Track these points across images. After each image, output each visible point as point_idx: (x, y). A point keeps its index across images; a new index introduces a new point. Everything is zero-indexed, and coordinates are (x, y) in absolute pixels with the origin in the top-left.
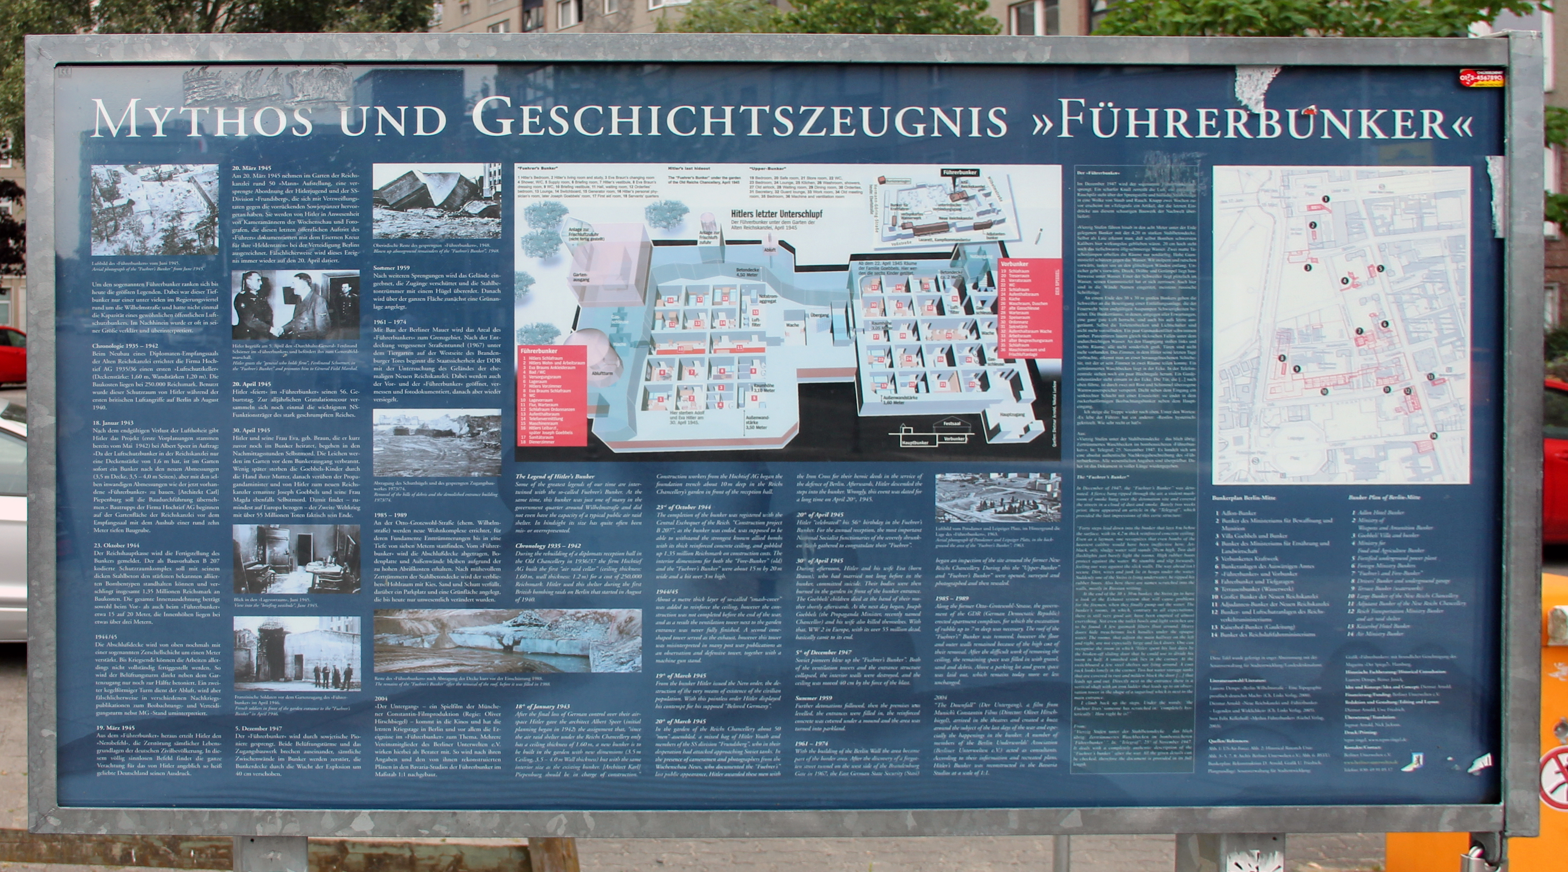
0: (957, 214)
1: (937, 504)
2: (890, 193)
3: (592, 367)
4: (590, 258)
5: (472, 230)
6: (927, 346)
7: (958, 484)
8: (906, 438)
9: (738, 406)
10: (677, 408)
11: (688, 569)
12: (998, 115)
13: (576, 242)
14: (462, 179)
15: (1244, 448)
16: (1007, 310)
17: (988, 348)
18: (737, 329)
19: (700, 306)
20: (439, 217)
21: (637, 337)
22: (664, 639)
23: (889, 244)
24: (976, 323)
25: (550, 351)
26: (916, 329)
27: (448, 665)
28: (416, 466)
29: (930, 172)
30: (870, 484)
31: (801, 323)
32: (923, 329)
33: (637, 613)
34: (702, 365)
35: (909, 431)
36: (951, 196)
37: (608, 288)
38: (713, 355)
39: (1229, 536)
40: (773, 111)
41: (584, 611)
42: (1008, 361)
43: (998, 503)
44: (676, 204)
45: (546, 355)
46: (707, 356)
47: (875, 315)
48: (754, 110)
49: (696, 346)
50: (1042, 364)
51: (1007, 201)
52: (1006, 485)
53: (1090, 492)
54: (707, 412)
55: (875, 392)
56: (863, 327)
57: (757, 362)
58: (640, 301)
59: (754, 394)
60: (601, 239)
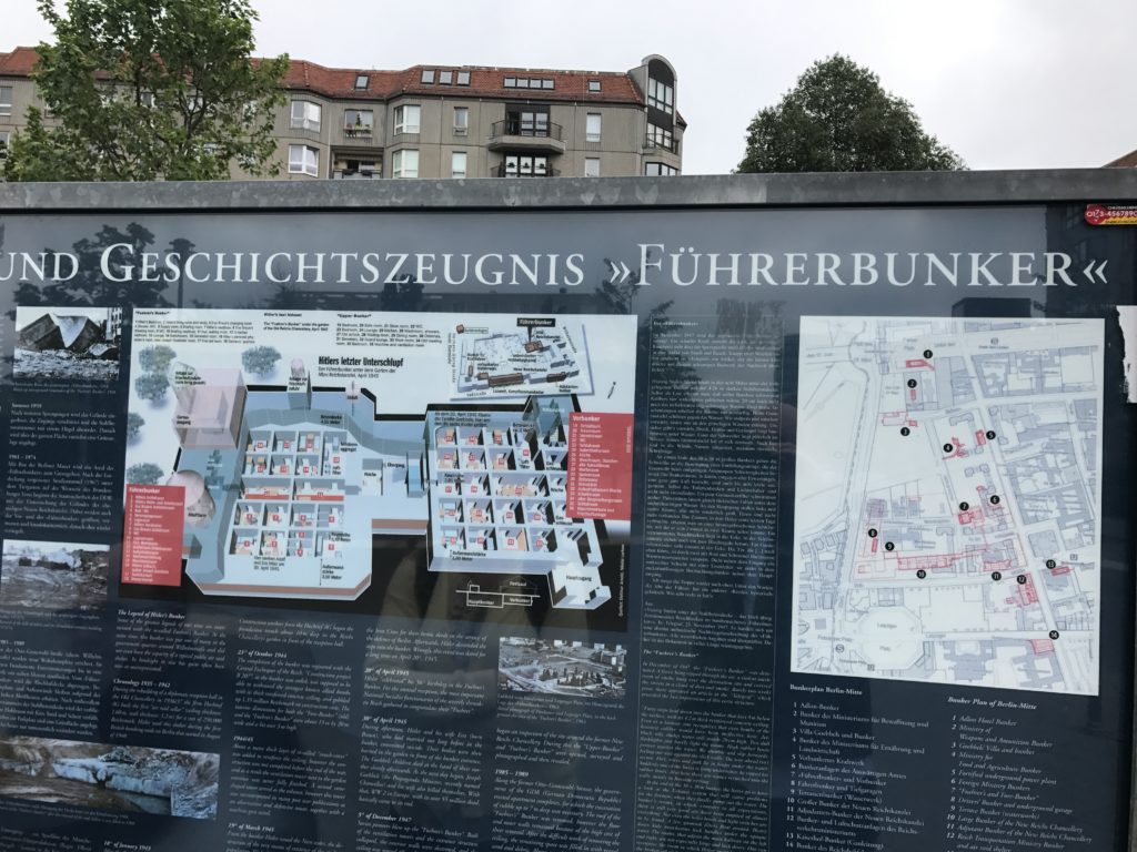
0: (531, 365)
1: (500, 669)
2: (468, 342)
3: (188, 509)
4: (192, 402)
5: (95, 371)
6: (497, 500)
7: (522, 649)
8: (473, 597)
9: (316, 554)
10: (261, 553)
11: (263, 717)
12: (576, 262)
13: (181, 385)
14: (89, 322)
15: (826, 632)
16: (577, 467)
17: (557, 506)
18: (318, 477)
19: (286, 451)
20: (68, 358)
21: (229, 481)
22: (238, 787)
23: (464, 395)
24: (545, 479)
25: (153, 491)
26: (486, 484)
27: (49, 795)
28: (35, 597)
29: (505, 322)
30: (435, 643)
31: (378, 473)
32: (494, 482)
33: (216, 757)
34: (285, 511)
35: (475, 589)
36: (527, 346)
37: (205, 431)
38: (296, 502)
39: (808, 732)
40: (360, 257)
41: (169, 752)
42: (576, 520)
43: (561, 673)
44: (270, 349)
45: (151, 494)
46: (290, 502)
47: (447, 466)
48: (344, 257)
49: (281, 492)
50: (611, 525)
51: (581, 353)
52: (569, 654)
53: (656, 668)
54: (287, 558)
55: (445, 546)
56: (436, 479)
57: (335, 510)
58: (233, 444)
59: (331, 542)
60: (203, 383)
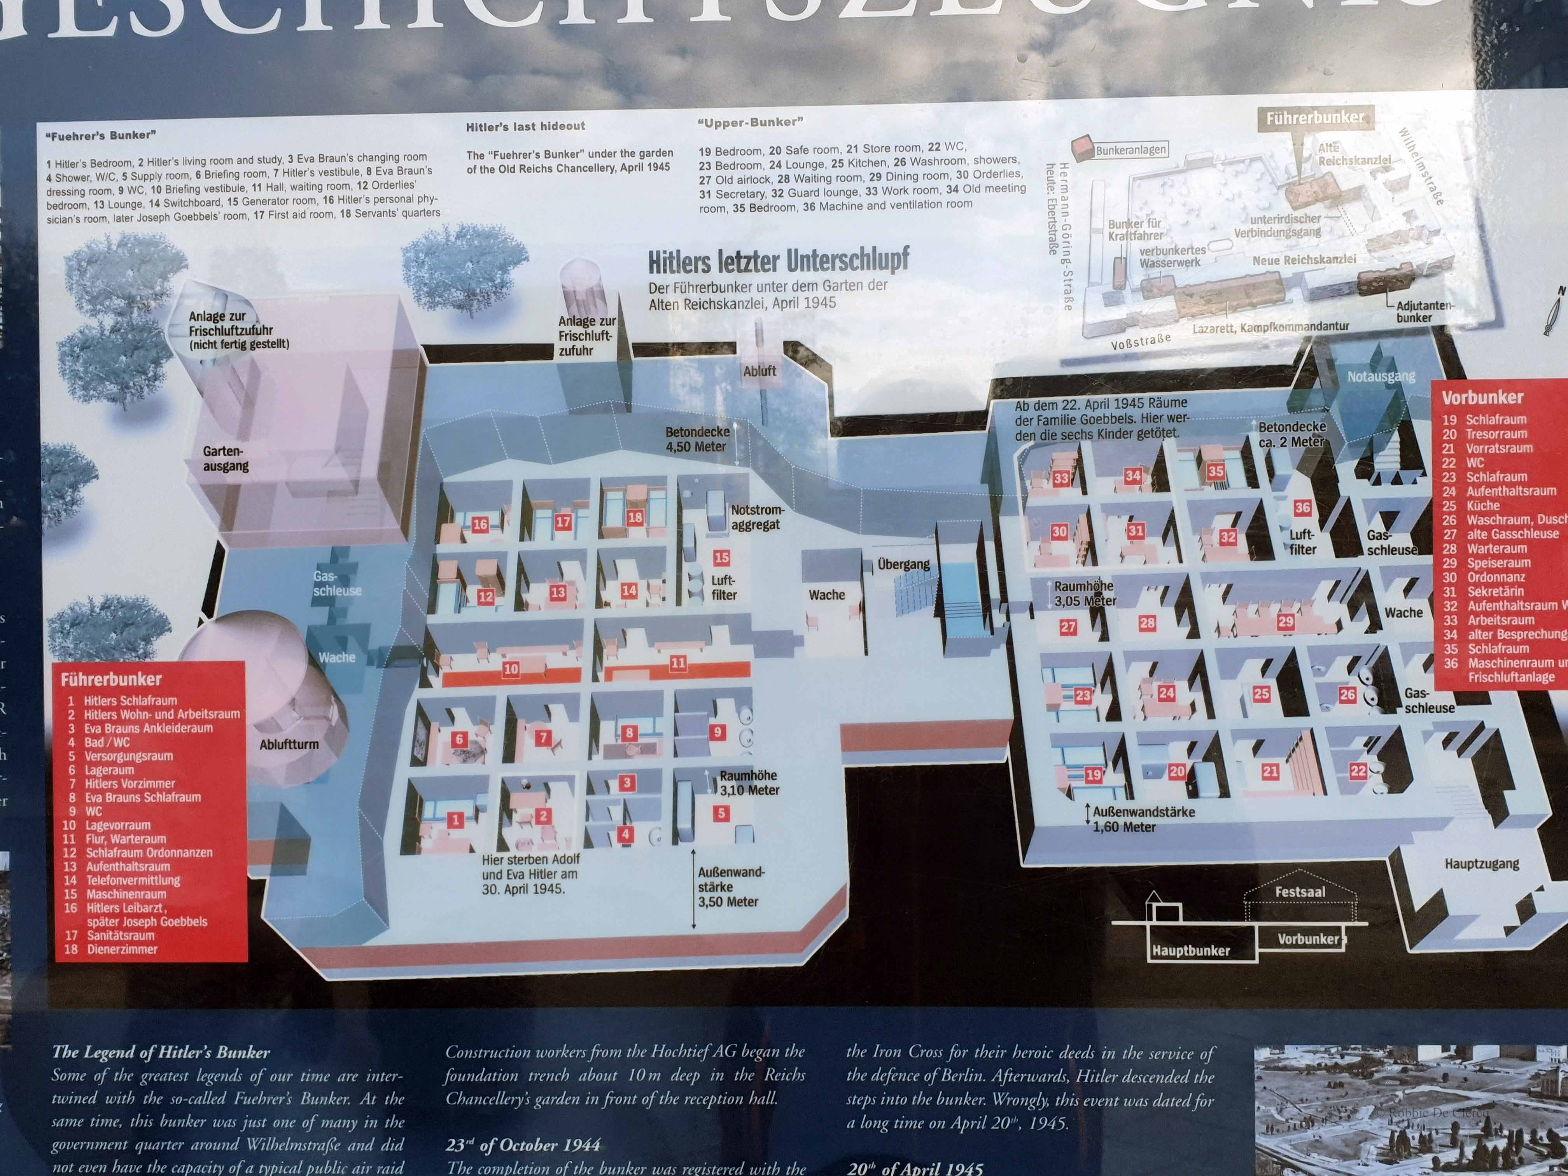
0: (1308, 246)
1: (1262, 1140)
2: (1105, 189)
3: (259, 727)
4: (249, 403)
6: (1222, 654)
7: (1322, 1079)
8: (1163, 936)
9: (676, 837)
10: (502, 846)
13: (209, 353)
16: (1462, 541)
17: (1407, 659)
18: (669, 609)
19: (564, 540)
23: (1102, 346)
24: (1367, 579)
25: (141, 680)
26: (1185, 603)
30: (1059, 1078)
31: (852, 589)
34: (573, 715)
35: (1172, 914)
36: (1290, 190)
37: (301, 490)
38: (603, 686)
42: (1467, 697)
43: (1441, 1138)
44: (489, 235)
45: (131, 691)
46: (585, 688)
47: (1064, 561)
49: (556, 660)
54: (587, 855)
55: (1069, 794)
56: (1028, 597)
57: (726, 706)
58: (393, 524)
59: (719, 800)
60: (280, 343)
